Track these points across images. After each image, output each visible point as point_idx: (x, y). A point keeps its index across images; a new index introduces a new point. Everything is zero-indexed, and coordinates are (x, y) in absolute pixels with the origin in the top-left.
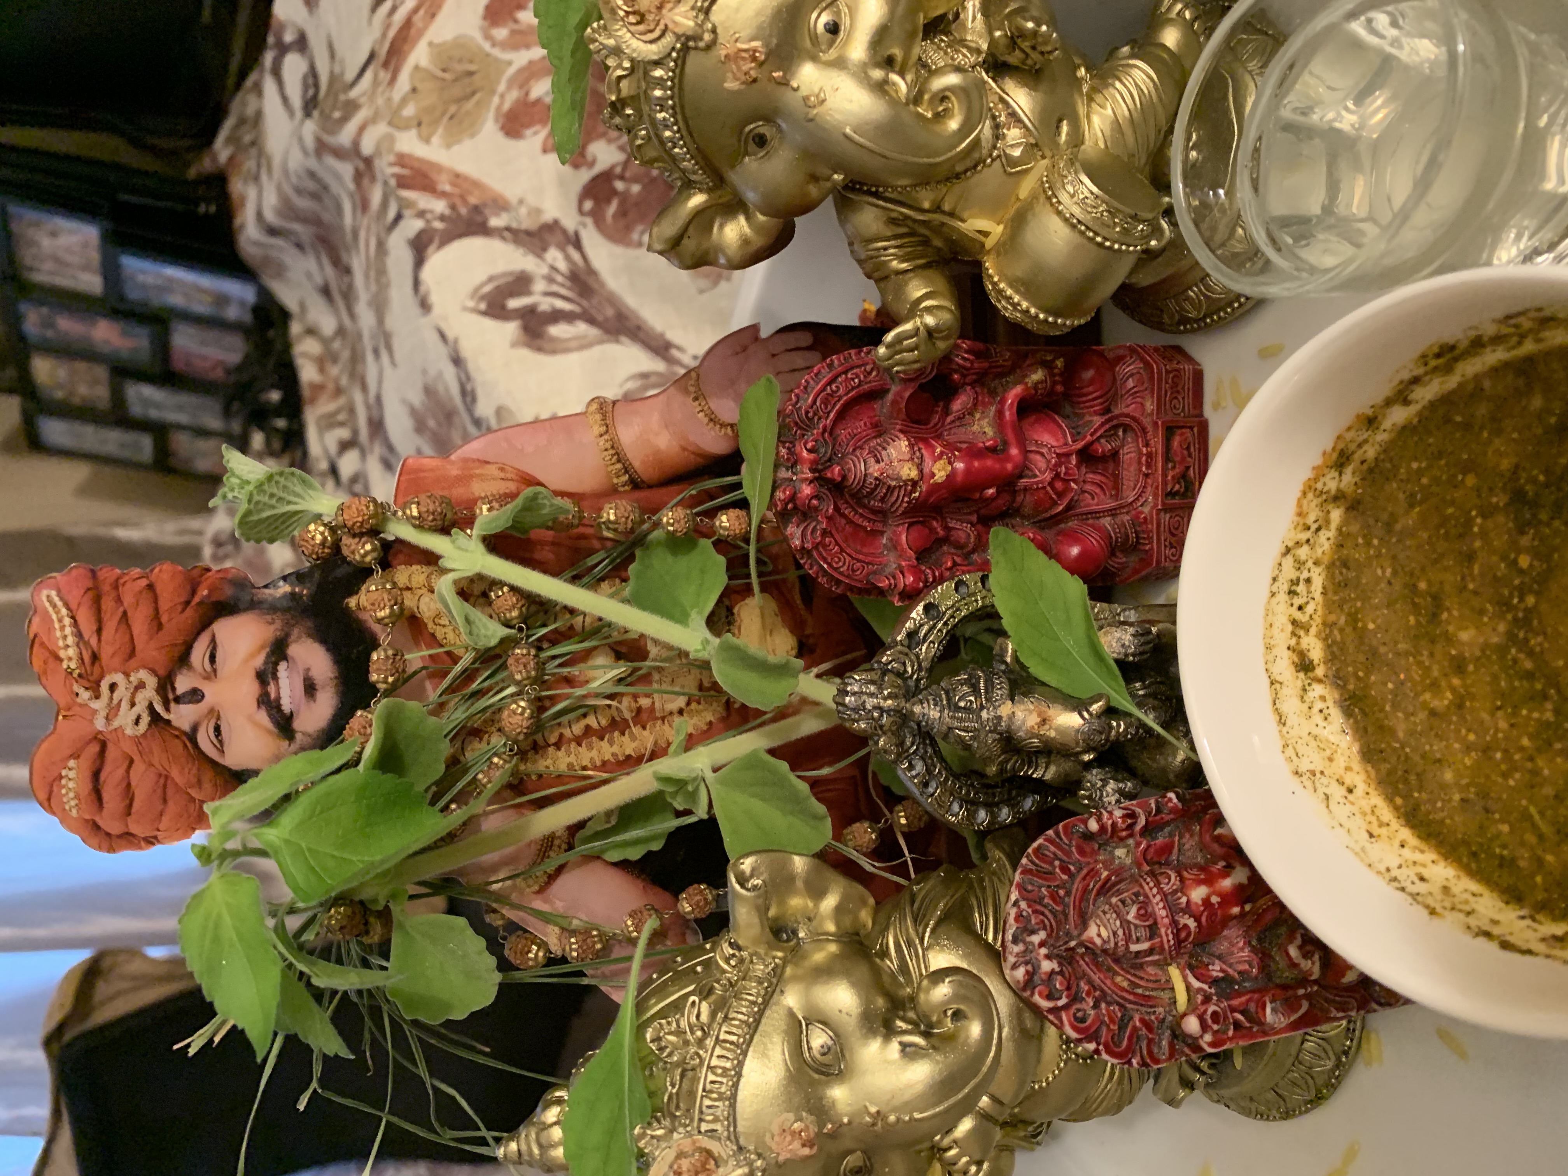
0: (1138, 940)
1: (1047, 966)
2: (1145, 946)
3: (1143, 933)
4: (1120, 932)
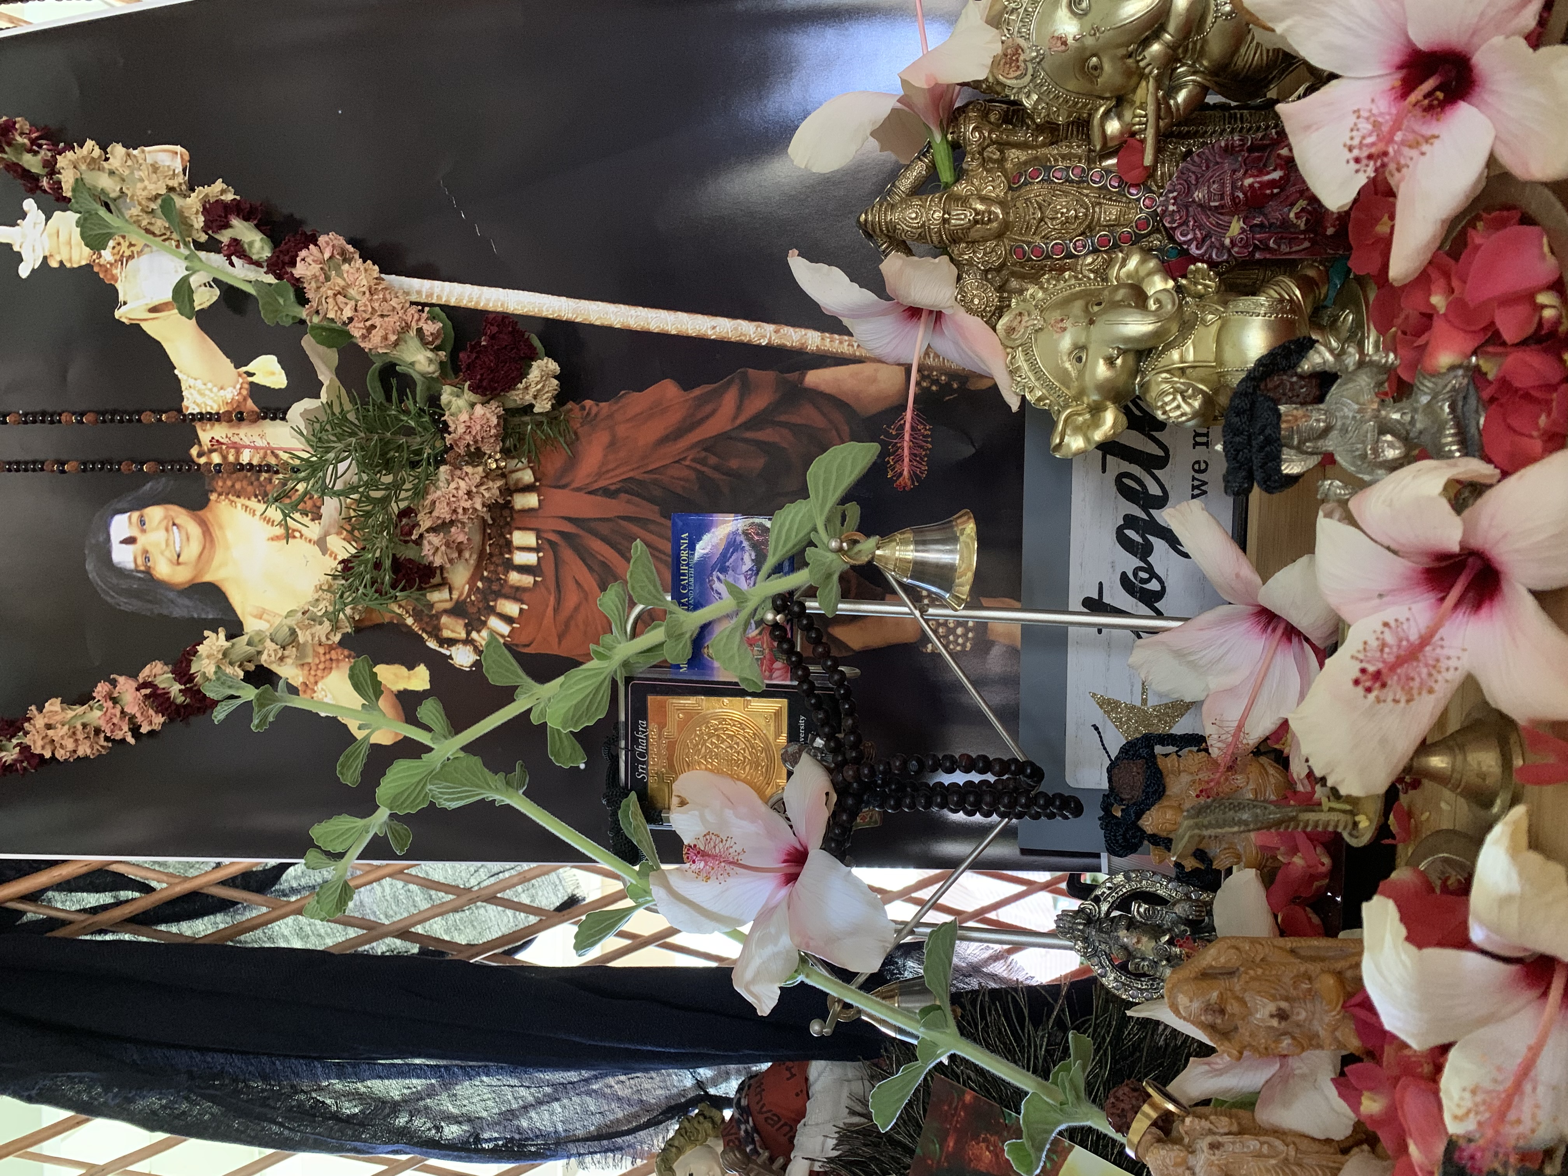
0: (1215, 200)
1: (1171, 208)
2: (1217, 204)
3: (1218, 197)
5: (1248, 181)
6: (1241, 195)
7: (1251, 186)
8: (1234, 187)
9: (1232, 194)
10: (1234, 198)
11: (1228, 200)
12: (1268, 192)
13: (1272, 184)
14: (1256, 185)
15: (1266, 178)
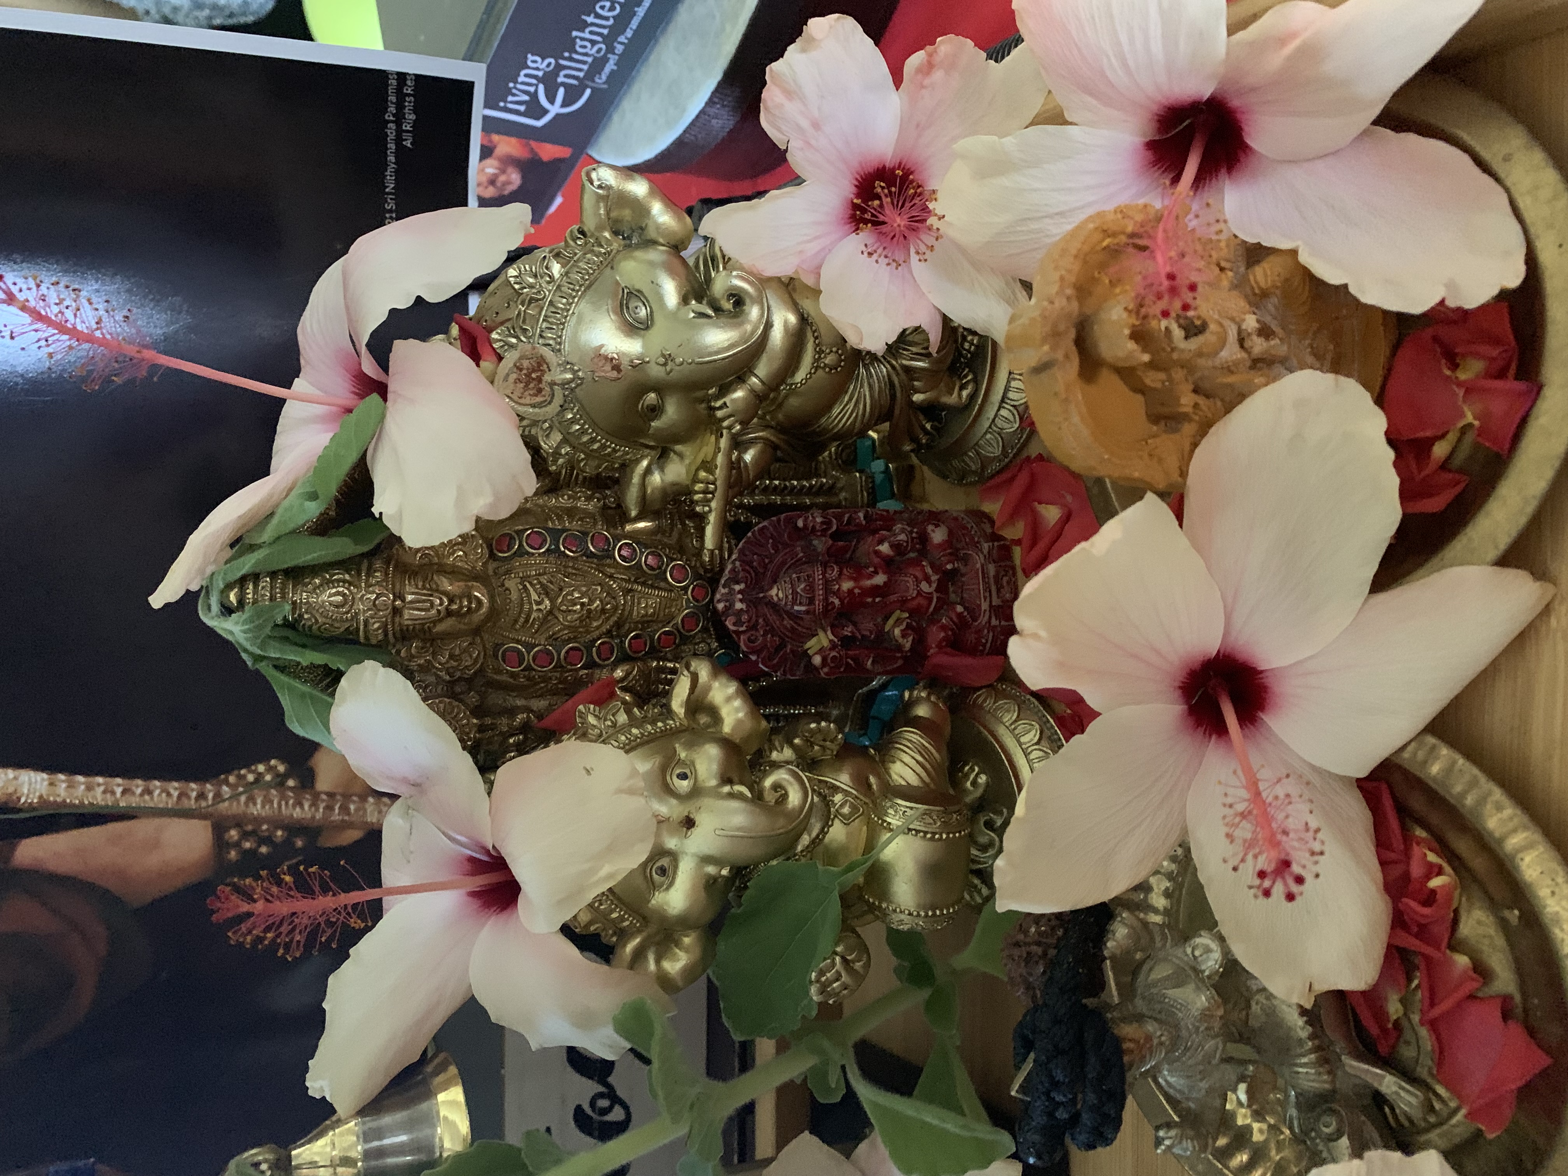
0: (801, 604)
1: (739, 606)
2: (803, 608)
3: (804, 600)
4: (790, 597)
5: (847, 585)
6: (837, 602)
7: (850, 591)
8: (827, 591)
9: (826, 599)
10: (827, 604)
11: (818, 605)
12: (870, 600)
13: (875, 590)
14: (857, 591)
15: (868, 583)
